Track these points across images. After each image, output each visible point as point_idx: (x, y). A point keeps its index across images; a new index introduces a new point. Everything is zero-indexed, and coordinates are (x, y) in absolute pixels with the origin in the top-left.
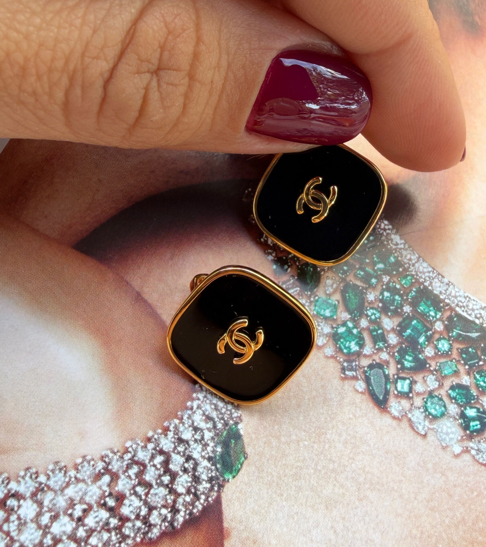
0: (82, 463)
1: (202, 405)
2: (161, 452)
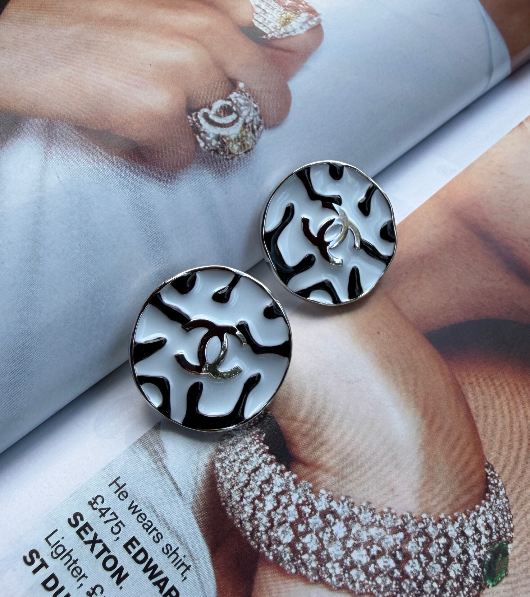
0: (387, 513)
1: (487, 513)
2: (446, 536)
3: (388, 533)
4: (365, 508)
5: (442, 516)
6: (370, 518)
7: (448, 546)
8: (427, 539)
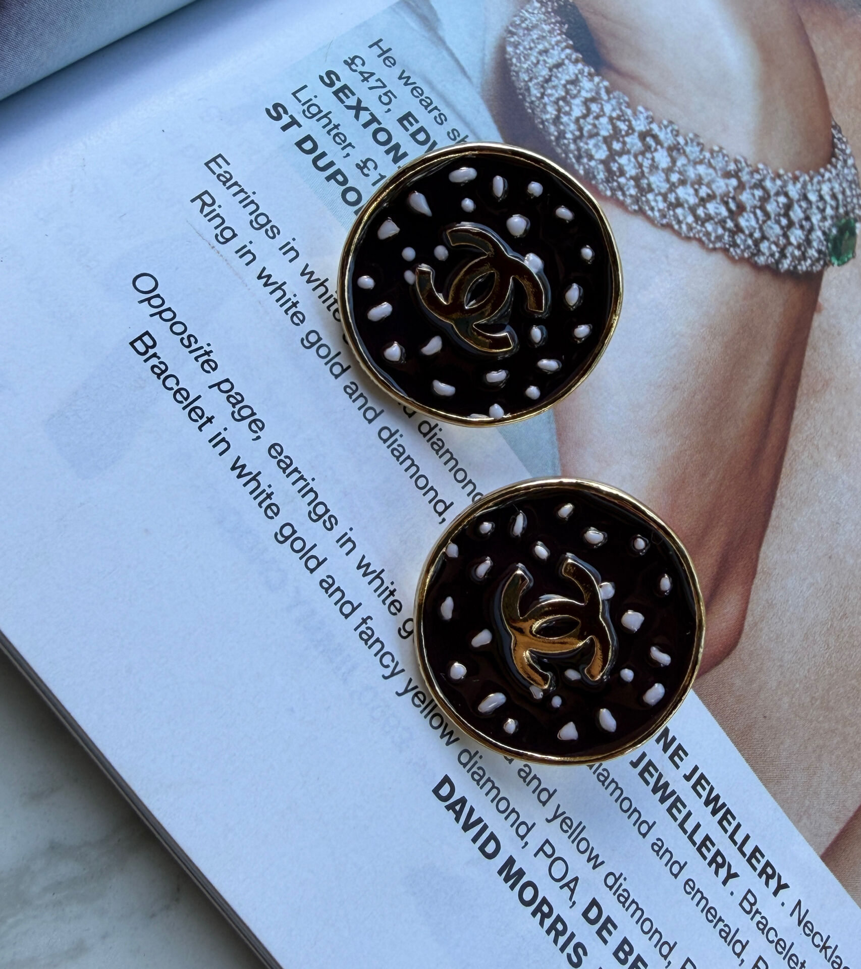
1: (833, 180)
3: (719, 175)
4: (692, 140)
5: (781, 172)
6: (698, 154)
7: (788, 207)
8: (764, 195)
